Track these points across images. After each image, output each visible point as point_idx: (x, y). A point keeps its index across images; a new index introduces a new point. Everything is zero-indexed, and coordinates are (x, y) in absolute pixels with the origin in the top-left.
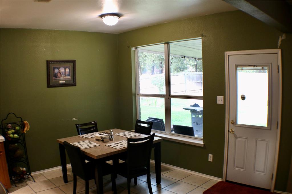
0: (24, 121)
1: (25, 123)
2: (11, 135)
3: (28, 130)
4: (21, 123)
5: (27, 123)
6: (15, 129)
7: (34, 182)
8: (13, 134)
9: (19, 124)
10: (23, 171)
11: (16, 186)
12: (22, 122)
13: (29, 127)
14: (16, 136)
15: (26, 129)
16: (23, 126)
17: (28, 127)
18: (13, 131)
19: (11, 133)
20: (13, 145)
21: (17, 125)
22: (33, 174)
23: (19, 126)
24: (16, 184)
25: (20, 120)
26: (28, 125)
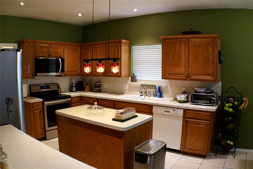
0: (244, 97)
1: (244, 99)
2: (227, 108)
3: (245, 107)
4: (240, 98)
5: (246, 100)
6: (233, 104)
7: (233, 158)
8: (229, 107)
9: (238, 100)
10: (230, 144)
11: (216, 156)
12: (242, 97)
13: (247, 104)
14: (231, 110)
15: (243, 105)
16: (241, 102)
17: (245, 104)
18: (231, 104)
19: (228, 106)
20: (227, 118)
21: (236, 100)
22: (237, 150)
23: (238, 101)
24: (217, 154)
25: (240, 96)
26: (246, 102)
